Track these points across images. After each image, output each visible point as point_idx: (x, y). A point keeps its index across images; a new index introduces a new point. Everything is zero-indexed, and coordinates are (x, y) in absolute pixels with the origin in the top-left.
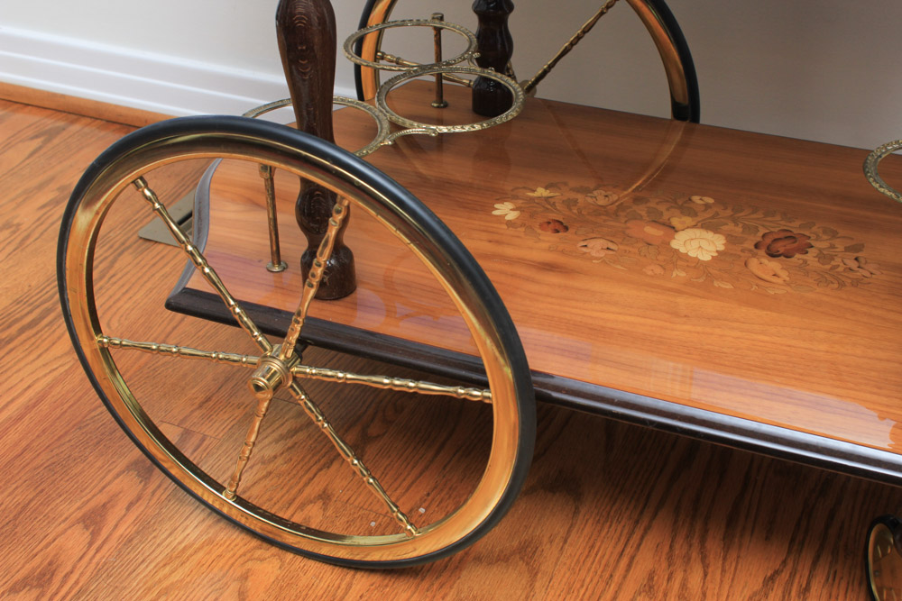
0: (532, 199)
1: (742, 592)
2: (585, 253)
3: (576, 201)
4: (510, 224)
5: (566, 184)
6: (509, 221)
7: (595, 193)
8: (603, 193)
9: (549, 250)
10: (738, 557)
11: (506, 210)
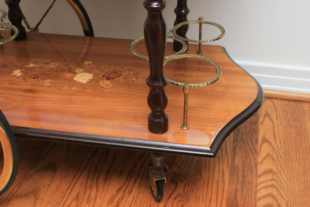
0: (28, 68)
1: (109, 195)
2: (43, 85)
3: (43, 67)
4: (18, 77)
5: (41, 62)
6: (18, 76)
7: (51, 64)
8: (54, 63)
9: (30, 85)
10: (109, 184)
11: (18, 73)
